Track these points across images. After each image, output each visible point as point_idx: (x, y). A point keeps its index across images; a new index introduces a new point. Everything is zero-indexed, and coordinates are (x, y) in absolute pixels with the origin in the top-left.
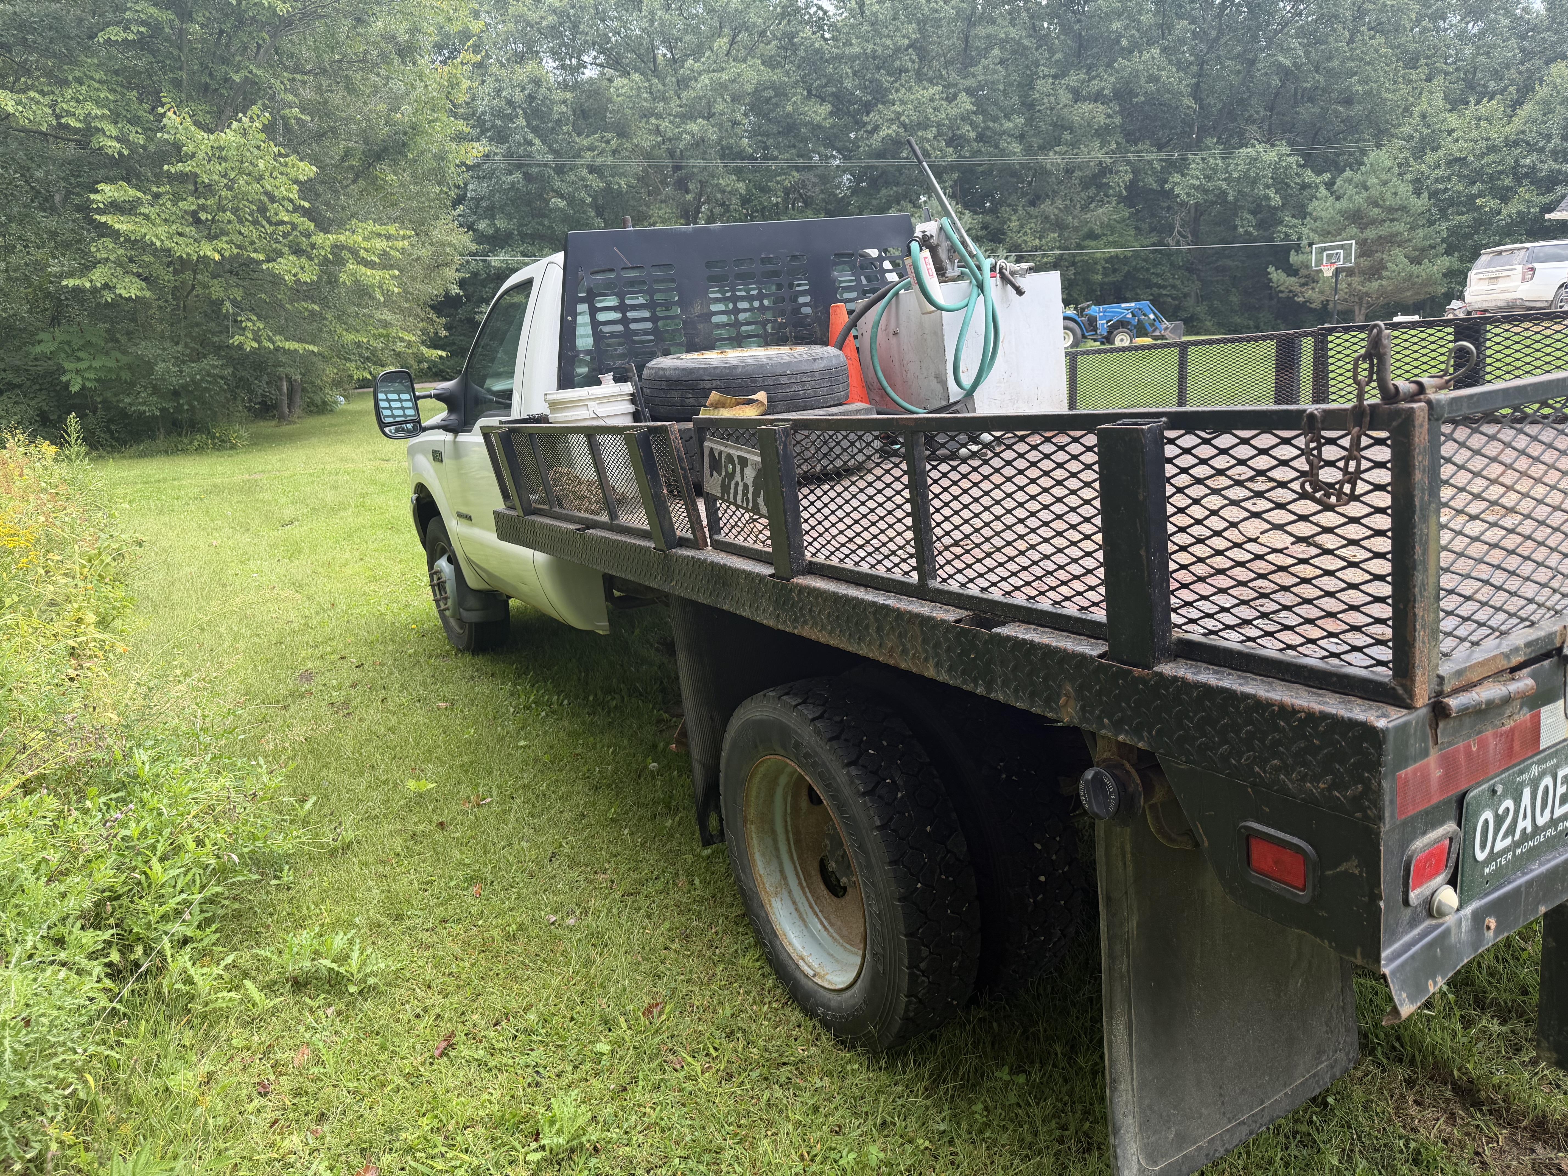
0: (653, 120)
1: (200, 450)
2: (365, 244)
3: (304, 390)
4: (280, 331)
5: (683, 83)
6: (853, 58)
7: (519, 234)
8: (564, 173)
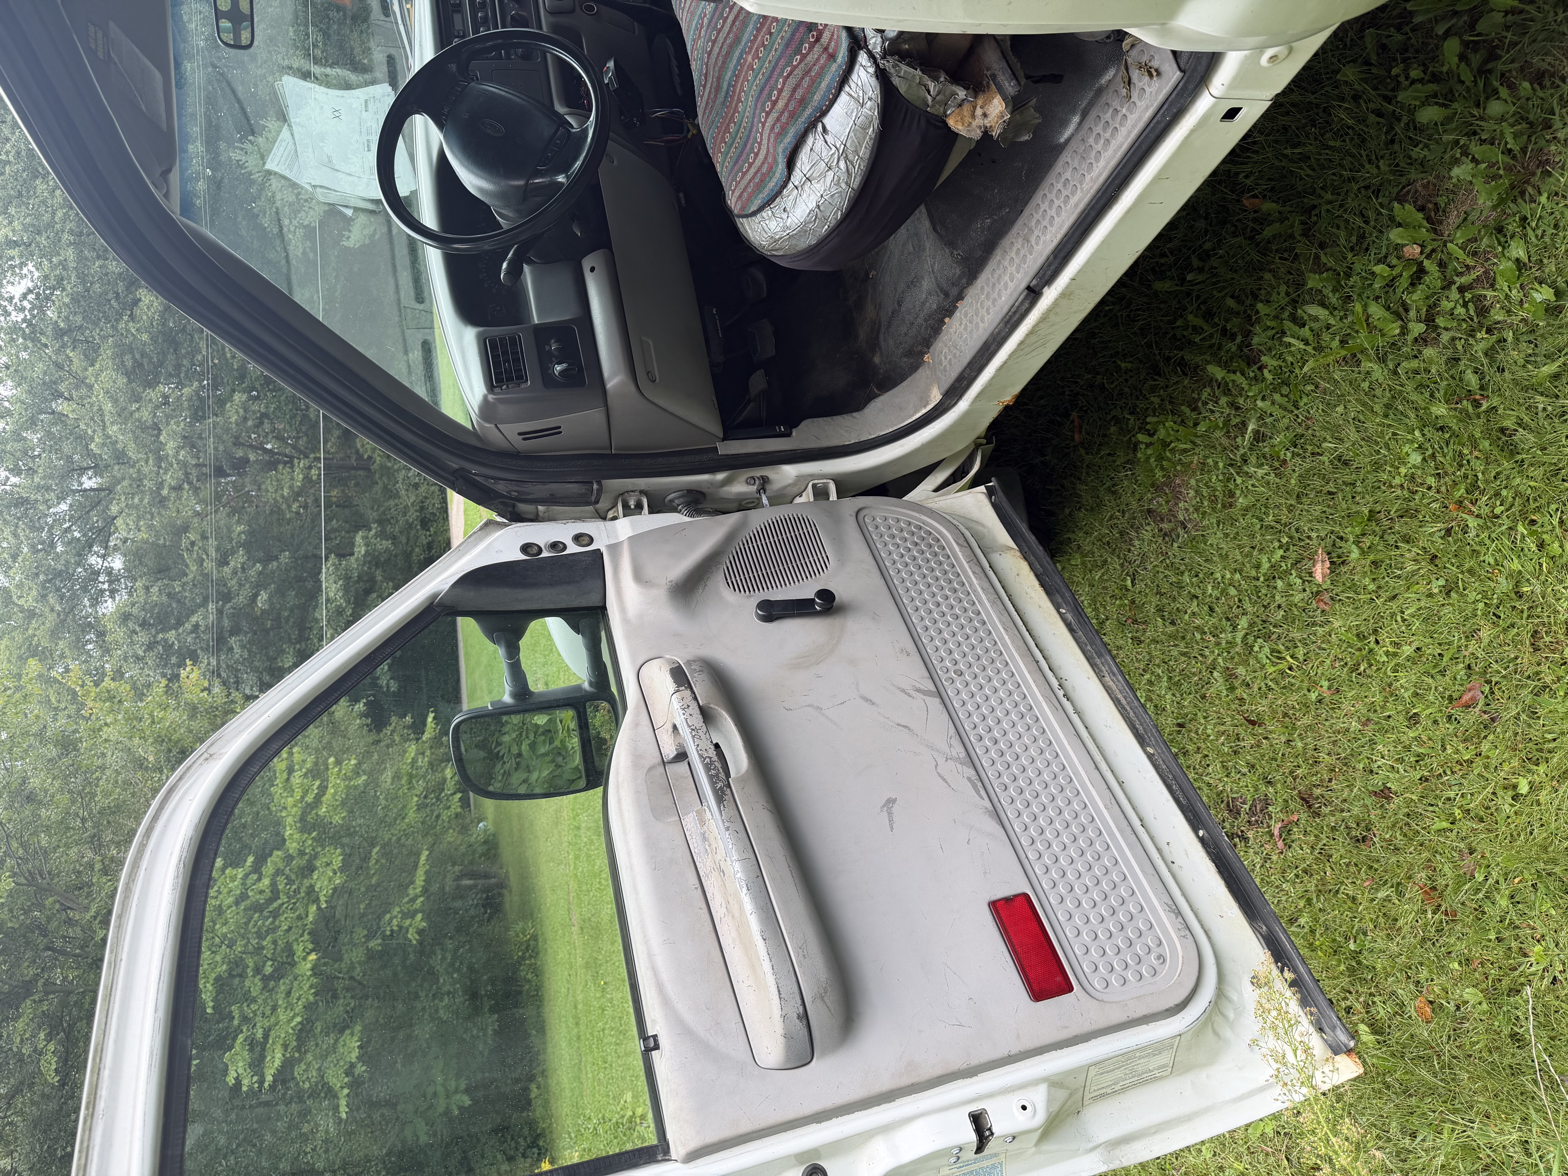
0: (165, 492)
1: (538, 972)
2: (298, 795)
3: (471, 863)
4: (403, 888)
5: (120, 457)
6: (81, 258)
7: (299, 642)
8: (229, 592)
